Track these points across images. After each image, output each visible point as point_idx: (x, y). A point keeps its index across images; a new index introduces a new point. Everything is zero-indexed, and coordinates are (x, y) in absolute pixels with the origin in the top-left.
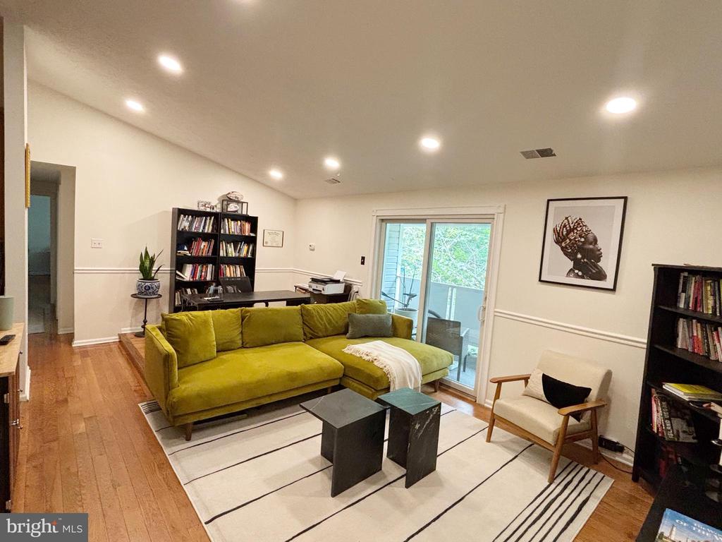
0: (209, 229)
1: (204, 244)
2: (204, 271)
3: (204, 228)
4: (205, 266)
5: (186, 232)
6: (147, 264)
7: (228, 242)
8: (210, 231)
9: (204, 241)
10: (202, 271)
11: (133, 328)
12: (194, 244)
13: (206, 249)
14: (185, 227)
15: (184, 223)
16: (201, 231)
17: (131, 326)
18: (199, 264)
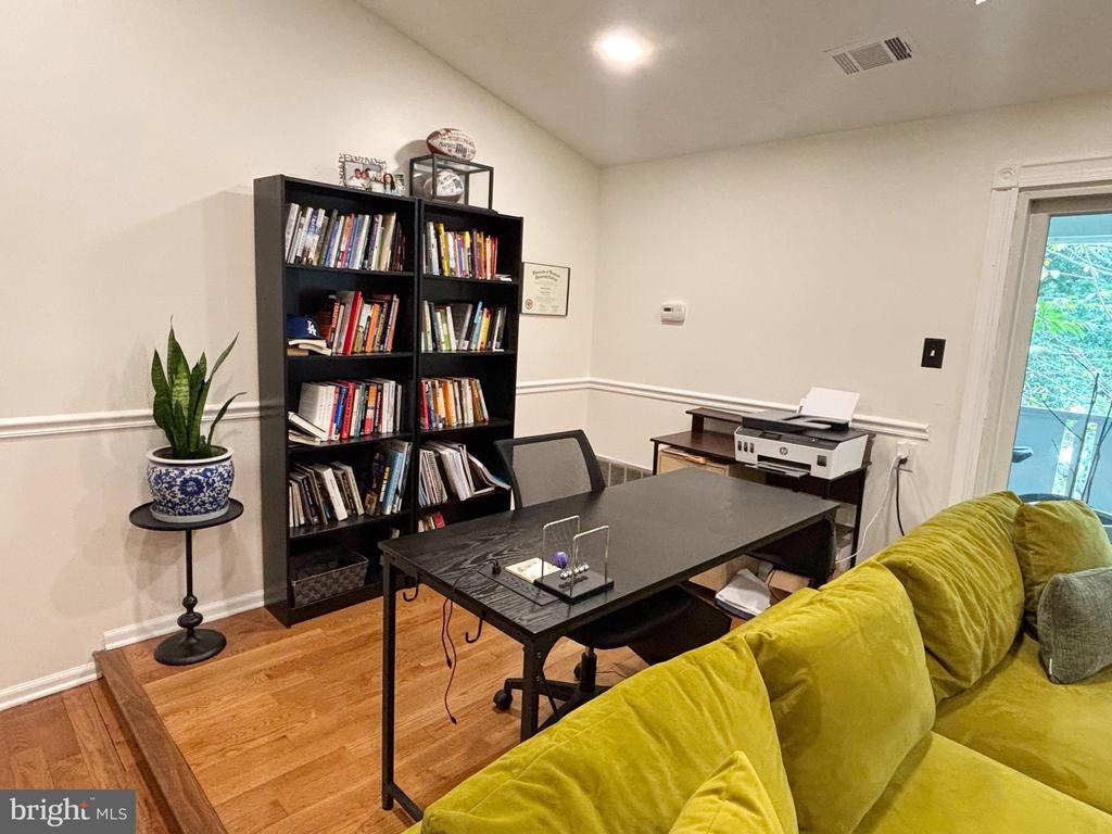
0: (382, 261)
1: (367, 311)
2: (371, 404)
3: (367, 255)
4: (373, 389)
5: (309, 269)
6: (182, 394)
7: (439, 304)
8: (385, 266)
9: (369, 300)
10: (366, 407)
11: (147, 623)
12: (340, 313)
13: (377, 332)
14: (305, 251)
15: (304, 236)
16: (357, 266)
17: (138, 620)
18: (358, 379)
